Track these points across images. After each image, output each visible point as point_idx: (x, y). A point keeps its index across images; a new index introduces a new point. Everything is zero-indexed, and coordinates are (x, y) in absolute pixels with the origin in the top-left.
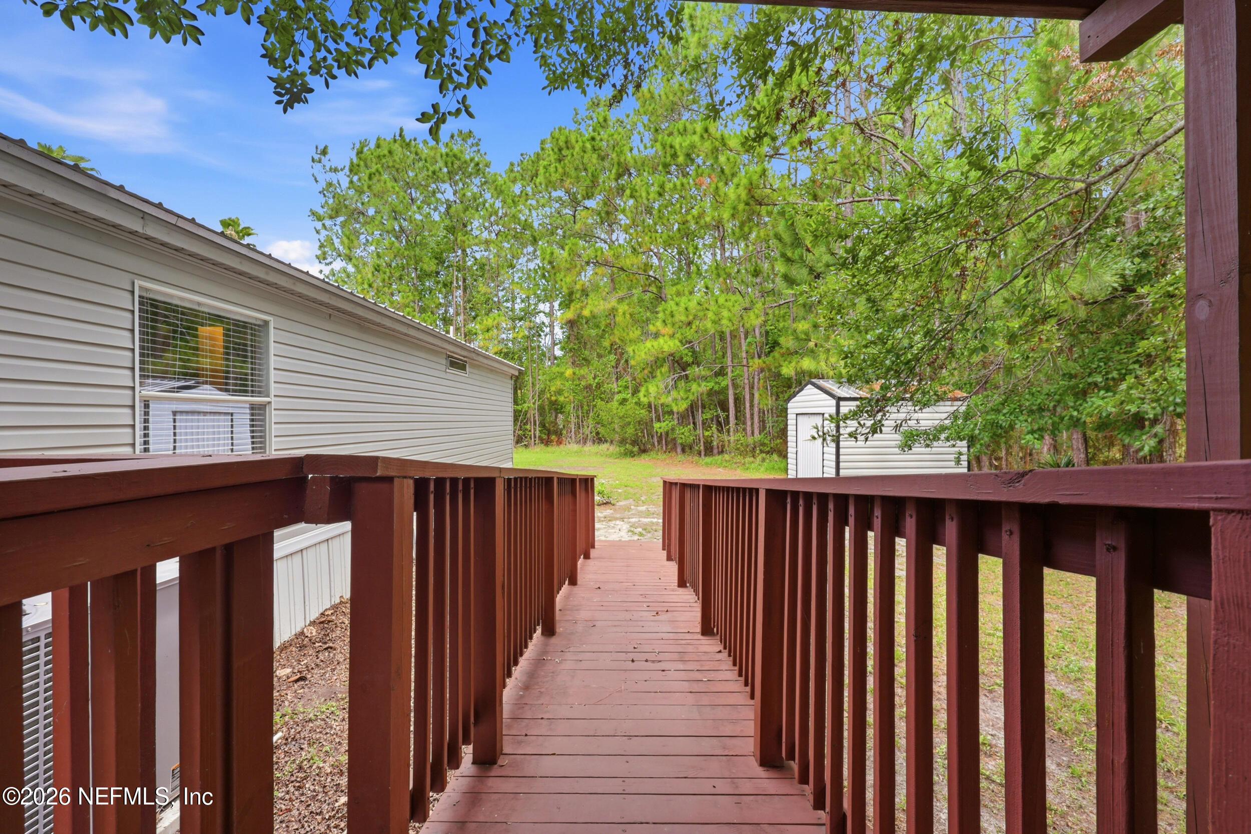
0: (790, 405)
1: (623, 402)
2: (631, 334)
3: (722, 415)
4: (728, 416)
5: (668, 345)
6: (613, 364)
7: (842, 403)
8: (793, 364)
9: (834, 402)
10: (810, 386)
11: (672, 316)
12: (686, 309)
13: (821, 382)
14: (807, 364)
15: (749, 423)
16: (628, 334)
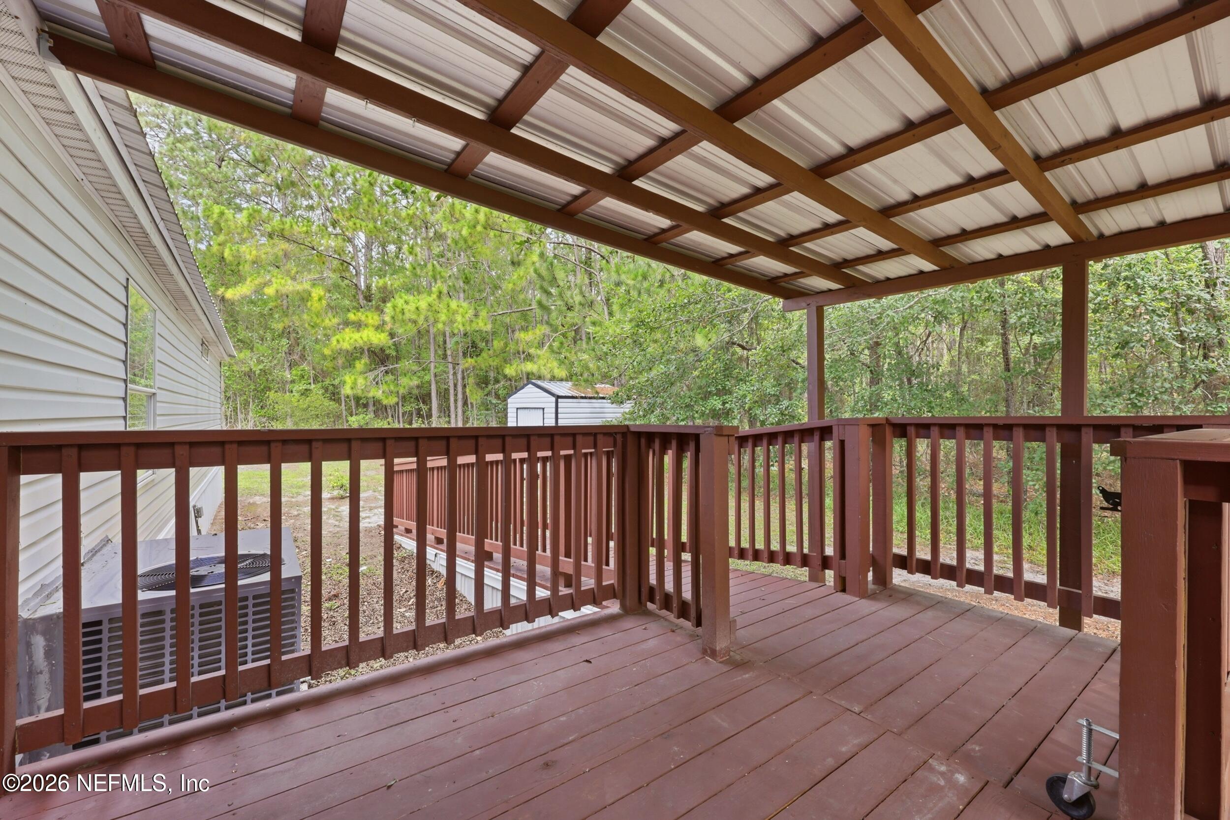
0: (509, 400)
1: (305, 393)
2: (327, 321)
3: (424, 408)
4: (430, 409)
5: (379, 339)
6: (285, 349)
7: (560, 400)
8: (515, 366)
9: (554, 399)
10: (530, 386)
11: (403, 314)
12: (417, 308)
13: (539, 383)
14: (529, 367)
15: (453, 416)
16: (323, 321)
